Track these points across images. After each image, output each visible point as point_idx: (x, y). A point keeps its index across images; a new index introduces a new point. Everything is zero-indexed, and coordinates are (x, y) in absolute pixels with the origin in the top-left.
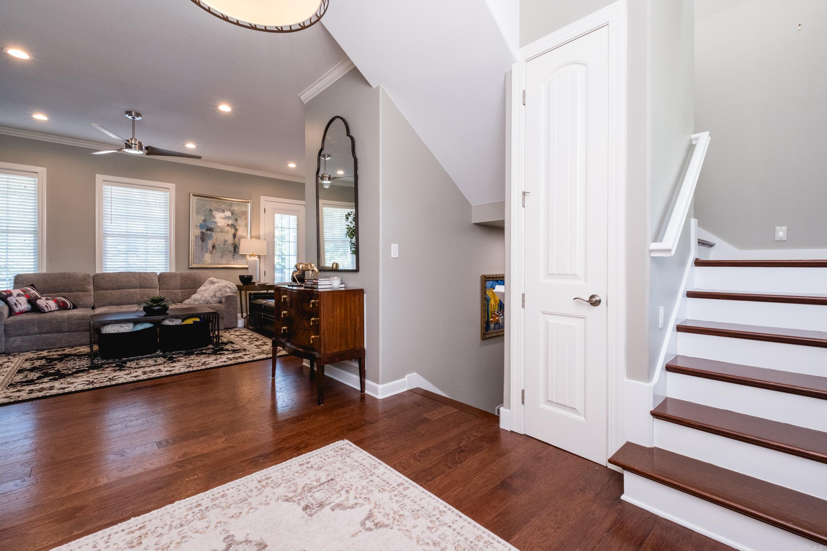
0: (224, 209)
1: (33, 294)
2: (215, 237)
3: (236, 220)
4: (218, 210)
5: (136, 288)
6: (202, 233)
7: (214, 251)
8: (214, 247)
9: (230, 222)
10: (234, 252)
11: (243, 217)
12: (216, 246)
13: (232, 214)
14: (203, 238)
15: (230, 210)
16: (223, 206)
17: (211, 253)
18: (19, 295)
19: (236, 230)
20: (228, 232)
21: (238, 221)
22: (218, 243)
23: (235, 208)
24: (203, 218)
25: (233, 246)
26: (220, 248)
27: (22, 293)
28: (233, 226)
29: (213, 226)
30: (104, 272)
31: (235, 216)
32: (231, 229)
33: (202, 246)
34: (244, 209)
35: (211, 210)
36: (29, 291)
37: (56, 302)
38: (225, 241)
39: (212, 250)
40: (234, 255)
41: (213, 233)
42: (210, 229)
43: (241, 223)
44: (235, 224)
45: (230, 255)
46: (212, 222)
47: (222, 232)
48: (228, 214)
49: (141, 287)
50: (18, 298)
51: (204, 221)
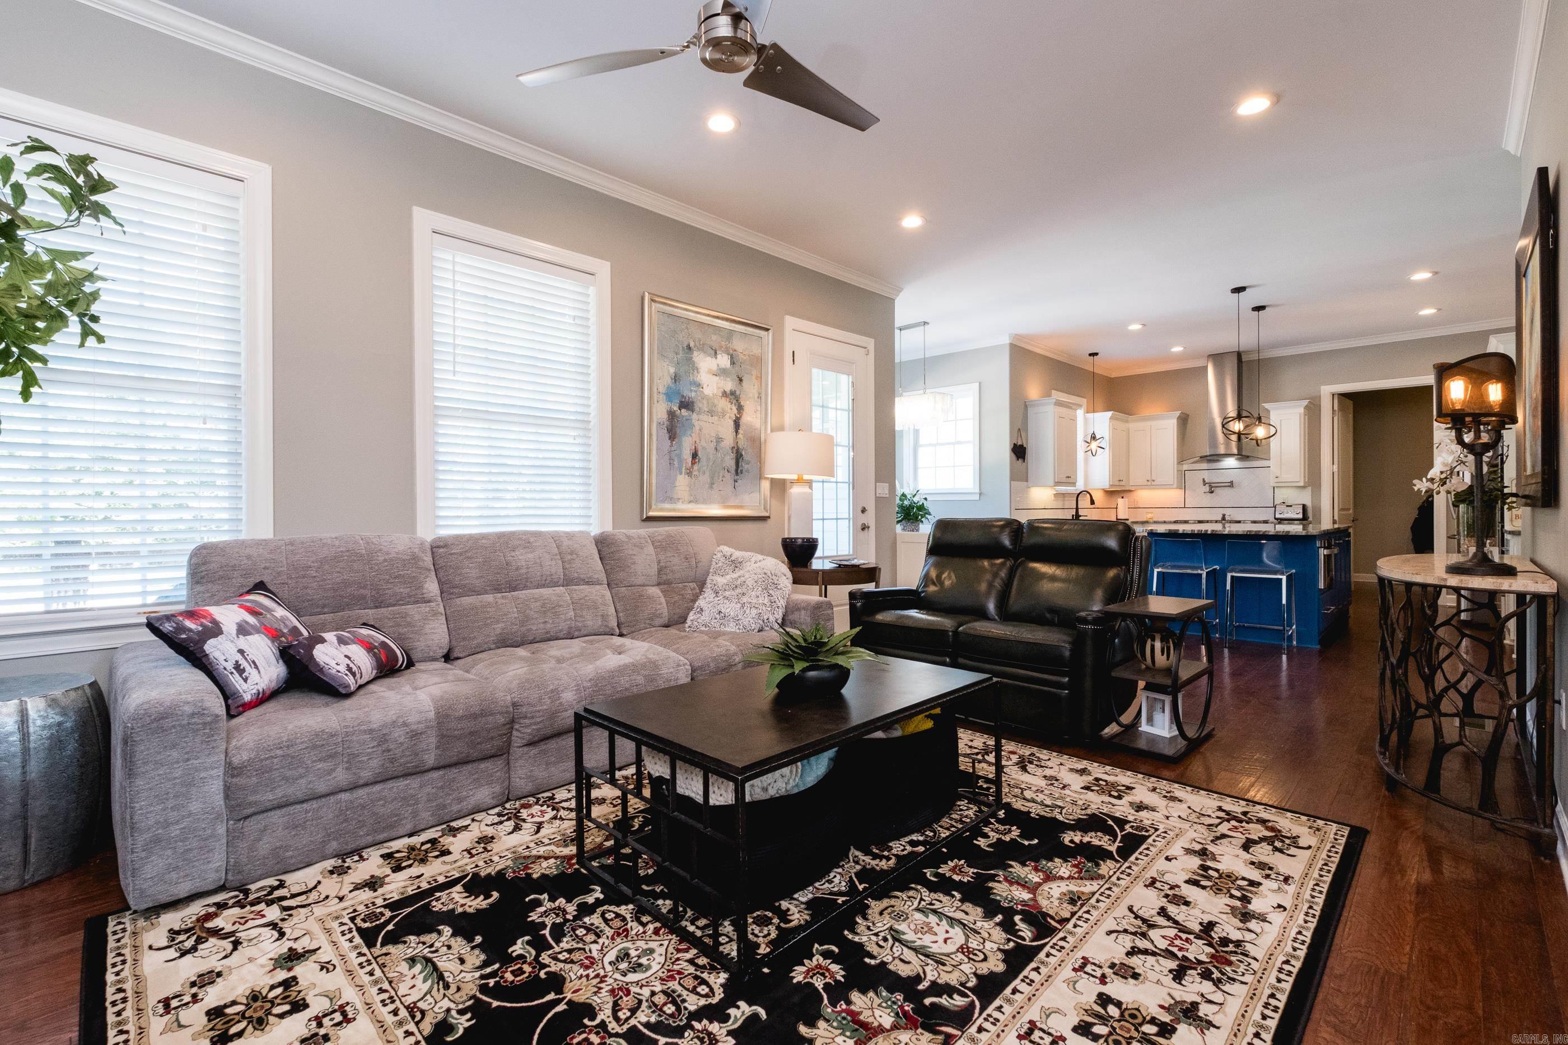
0: (715, 346)
1: (283, 620)
2: (697, 428)
3: (741, 380)
4: (702, 348)
5: (556, 584)
6: (671, 415)
7: (696, 467)
8: (695, 455)
9: (729, 385)
10: (737, 473)
11: (754, 372)
12: (700, 454)
13: (733, 363)
14: (673, 429)
15: (727, 351)
16: (714, 337)
17: (689, 474)
18: (243, 630)
19: (740, 408)
20: (723, 414)
21: (744, 383)
22: (703, 443)
23: (739, 345)
24: (672, 370)
25: (733, 456)
26: (708, 459)
27: (251, 620)
28: (733, 396)
29: (693, 394)
30: (444, 532)
31: (737, 368)
32: (729, 405)
33: (670, 452)
34: (756, 351)
35: (689, 348)
36: (269, 610)
37: (369, 647)
38: (719, 440)
39: (693, 464)
40: (736, 481)
41: (694, 416)
42: (687, 405)
43: (750, 389)
44: (738, 393)
45: (729, 478)
46: (691, 384)
47: (711, 413)
48: (724, 360)
49: (568, 582)
50: (243, 642)
51: (676, 378)
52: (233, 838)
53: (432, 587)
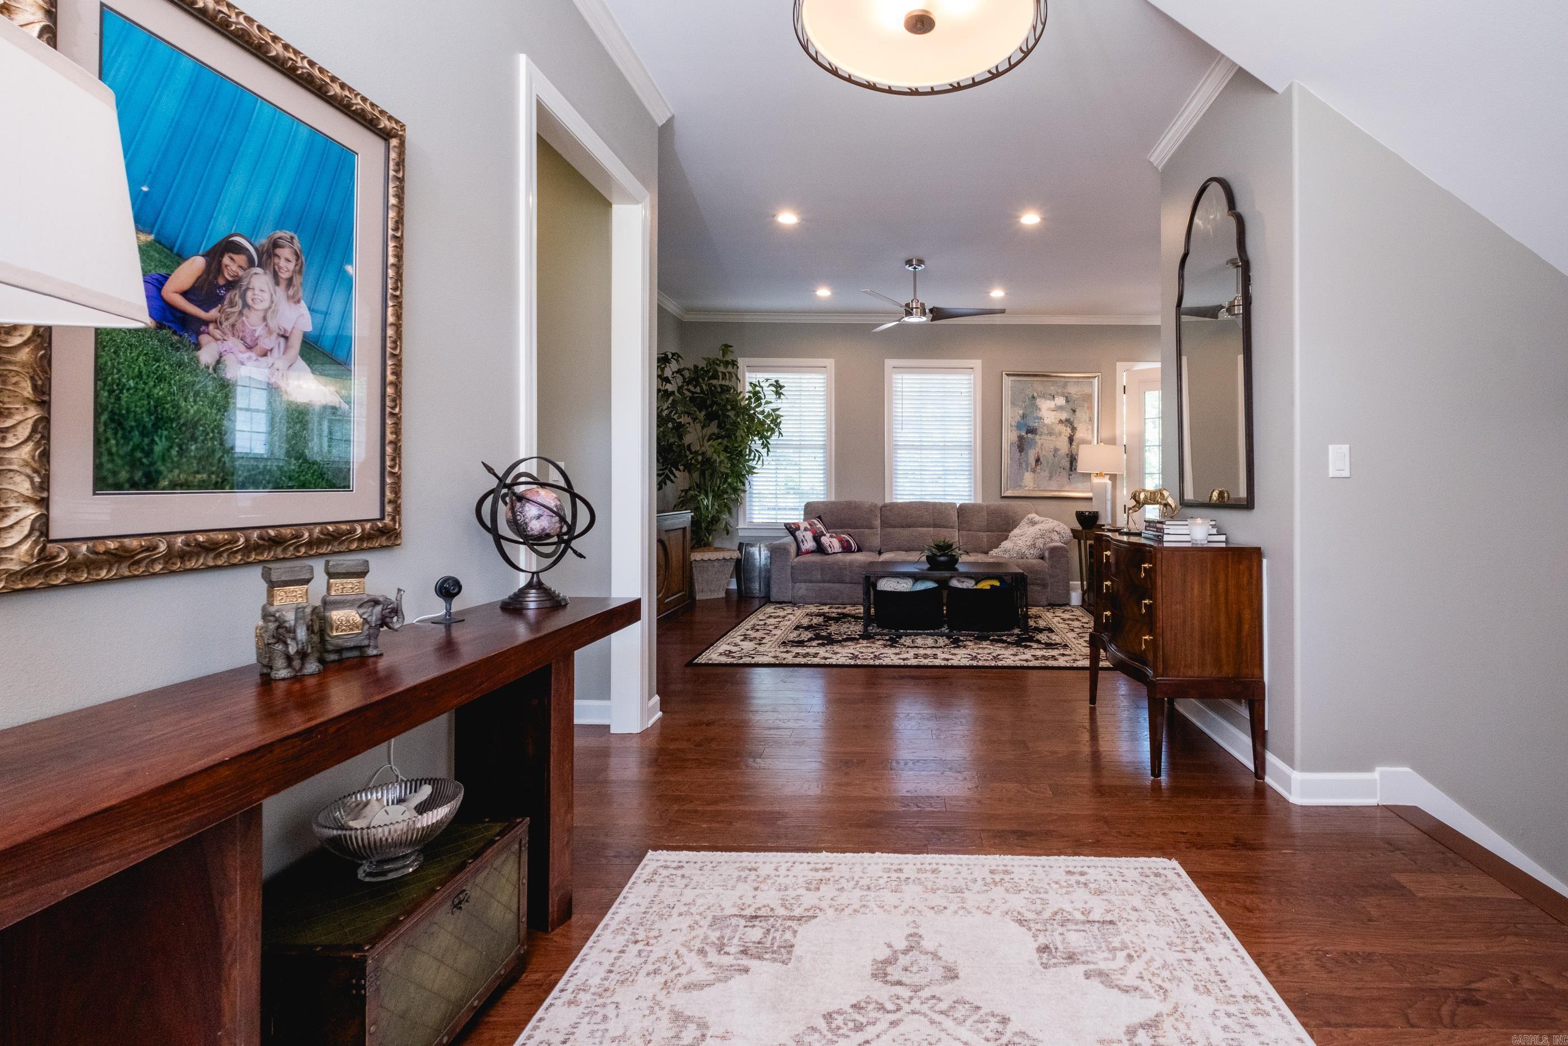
0: (1053, 393)
1: (819, 528)
2: (1039, 444)
3: (1074, 411)
4: (1043, 396)
6: (1021, 438)
7: (1038, 467)
8: (1038, 460)
9: (1064, 416)
10: (1071, 470)
11: (1086, 405)
12: (1041, 459)
13: (1067, 401)
14: (1022, 445)
15: (1063, 395)
16: (1052, 388)
17: (1034, 471)
18: (806, 529)
19: (1074, 429)
20: (1060, 434)
21: (1077, 413)
22: (1044, 453)
23: (1072, 390)
24: (1021, 412)
25: (1068, 459)
26: (1048, 463)
27: (809, 527)
28: (1068, 422)
29: (1036, 424)
30: (894, 501)
31: (1071, 403)
32: (1065, 428)
33: (1019, 459)
34: (1087, 390)
35: (1033, 397)
36: (815, 524)
37: (841, 541)
38: (1056, 450)
39: (1036, 465)
40: (1070, 475)
41: (1037, 437)
42: (1032, 431)
43: (1082, 415)
44: (1072, 419)
45: (1065, 473)
46: (1035, 418)
47: (1050, 434)
48: (1060, 401)
50: (805, 533)
51: (1024, 416)
52: (793, 588)
53: (878, 522)
